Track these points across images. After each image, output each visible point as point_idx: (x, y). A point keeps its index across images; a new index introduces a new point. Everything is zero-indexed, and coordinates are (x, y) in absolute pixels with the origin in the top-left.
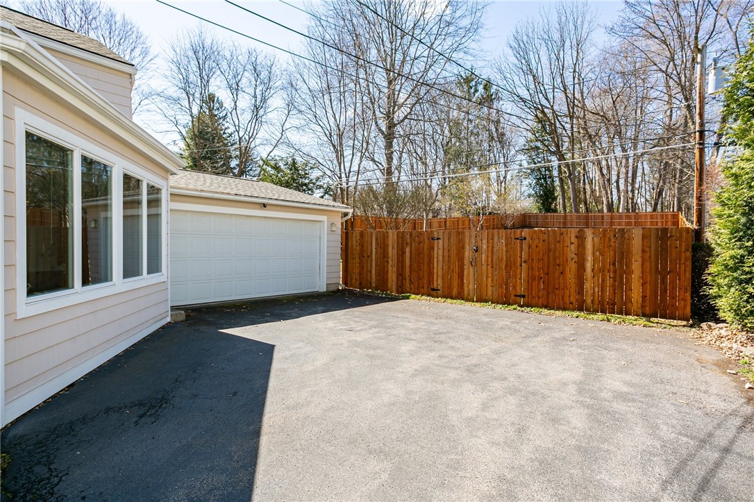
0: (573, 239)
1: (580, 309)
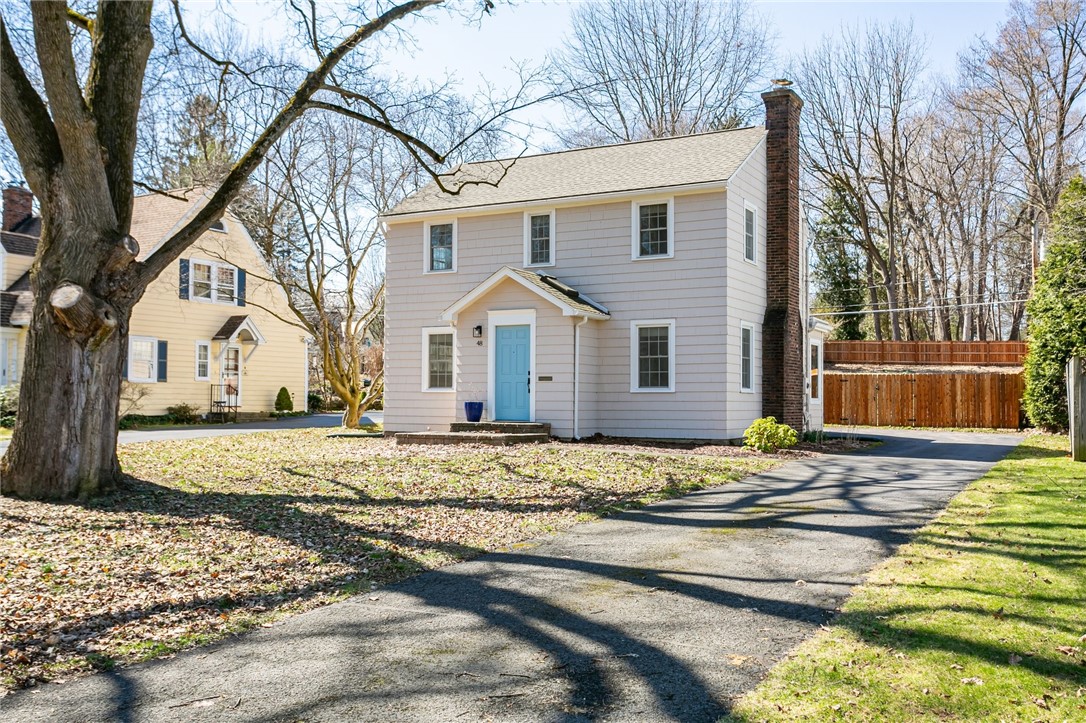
0: (948, 381)
1: (954, 426)
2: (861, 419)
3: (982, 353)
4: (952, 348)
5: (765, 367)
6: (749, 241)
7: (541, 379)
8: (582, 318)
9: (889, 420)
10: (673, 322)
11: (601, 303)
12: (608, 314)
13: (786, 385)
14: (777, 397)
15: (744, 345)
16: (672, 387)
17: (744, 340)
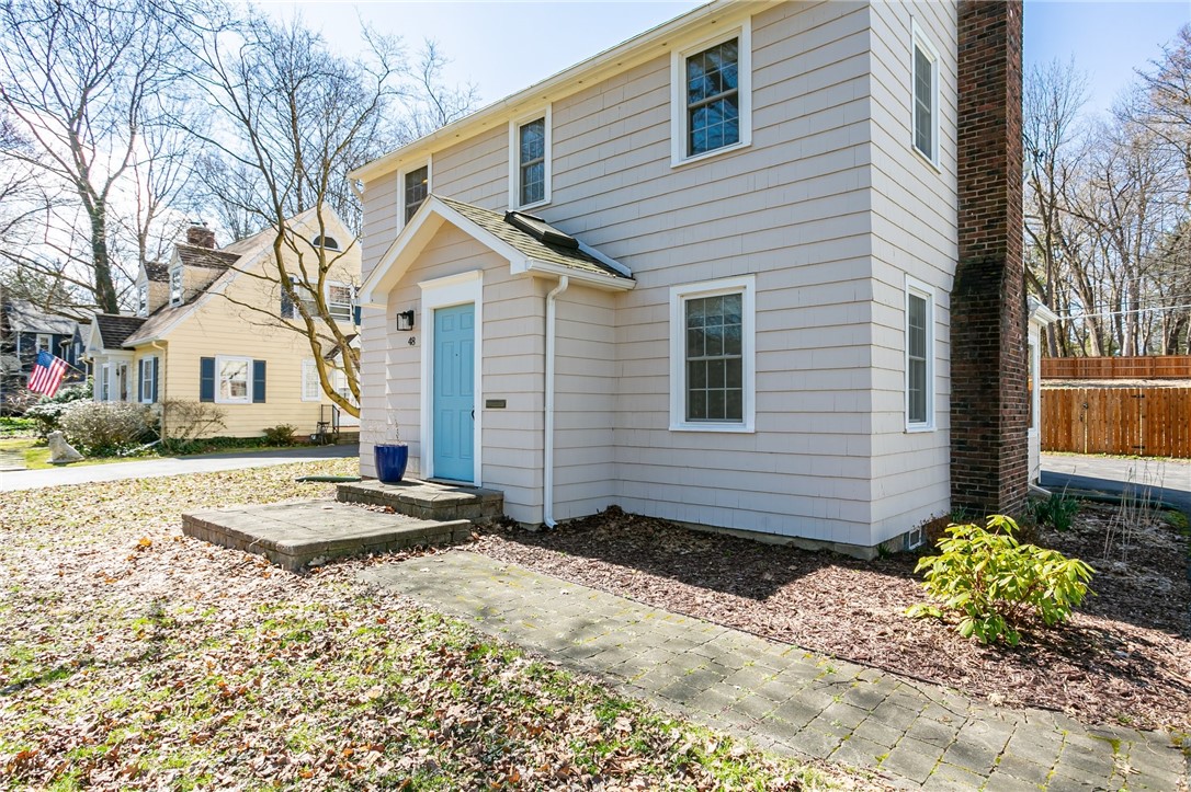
2: (1061, 444)
3: (1148, 367)
4: (1114, 363)
5: (955, 378)
6: (923, 119)
7: (491, 404)
8: (555, 281)
9: (1103, 446)
10: (750, 281)
11: (620, 259)
12: (632, 278)
13: (1005, 413)
14: (984, 437)
15: (912, 331)
16: (750, 423)
17: (913, 320)
